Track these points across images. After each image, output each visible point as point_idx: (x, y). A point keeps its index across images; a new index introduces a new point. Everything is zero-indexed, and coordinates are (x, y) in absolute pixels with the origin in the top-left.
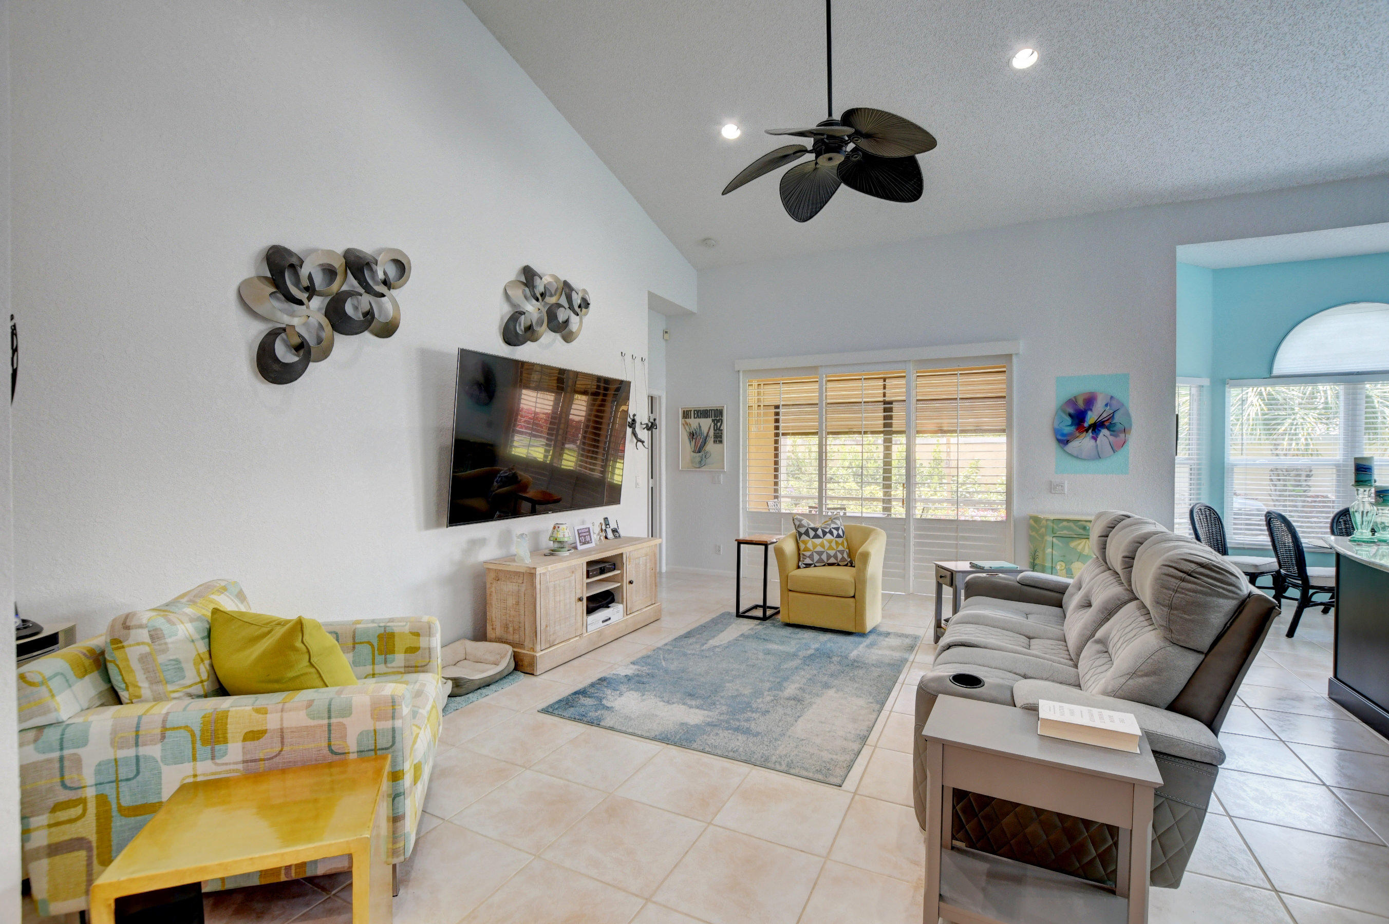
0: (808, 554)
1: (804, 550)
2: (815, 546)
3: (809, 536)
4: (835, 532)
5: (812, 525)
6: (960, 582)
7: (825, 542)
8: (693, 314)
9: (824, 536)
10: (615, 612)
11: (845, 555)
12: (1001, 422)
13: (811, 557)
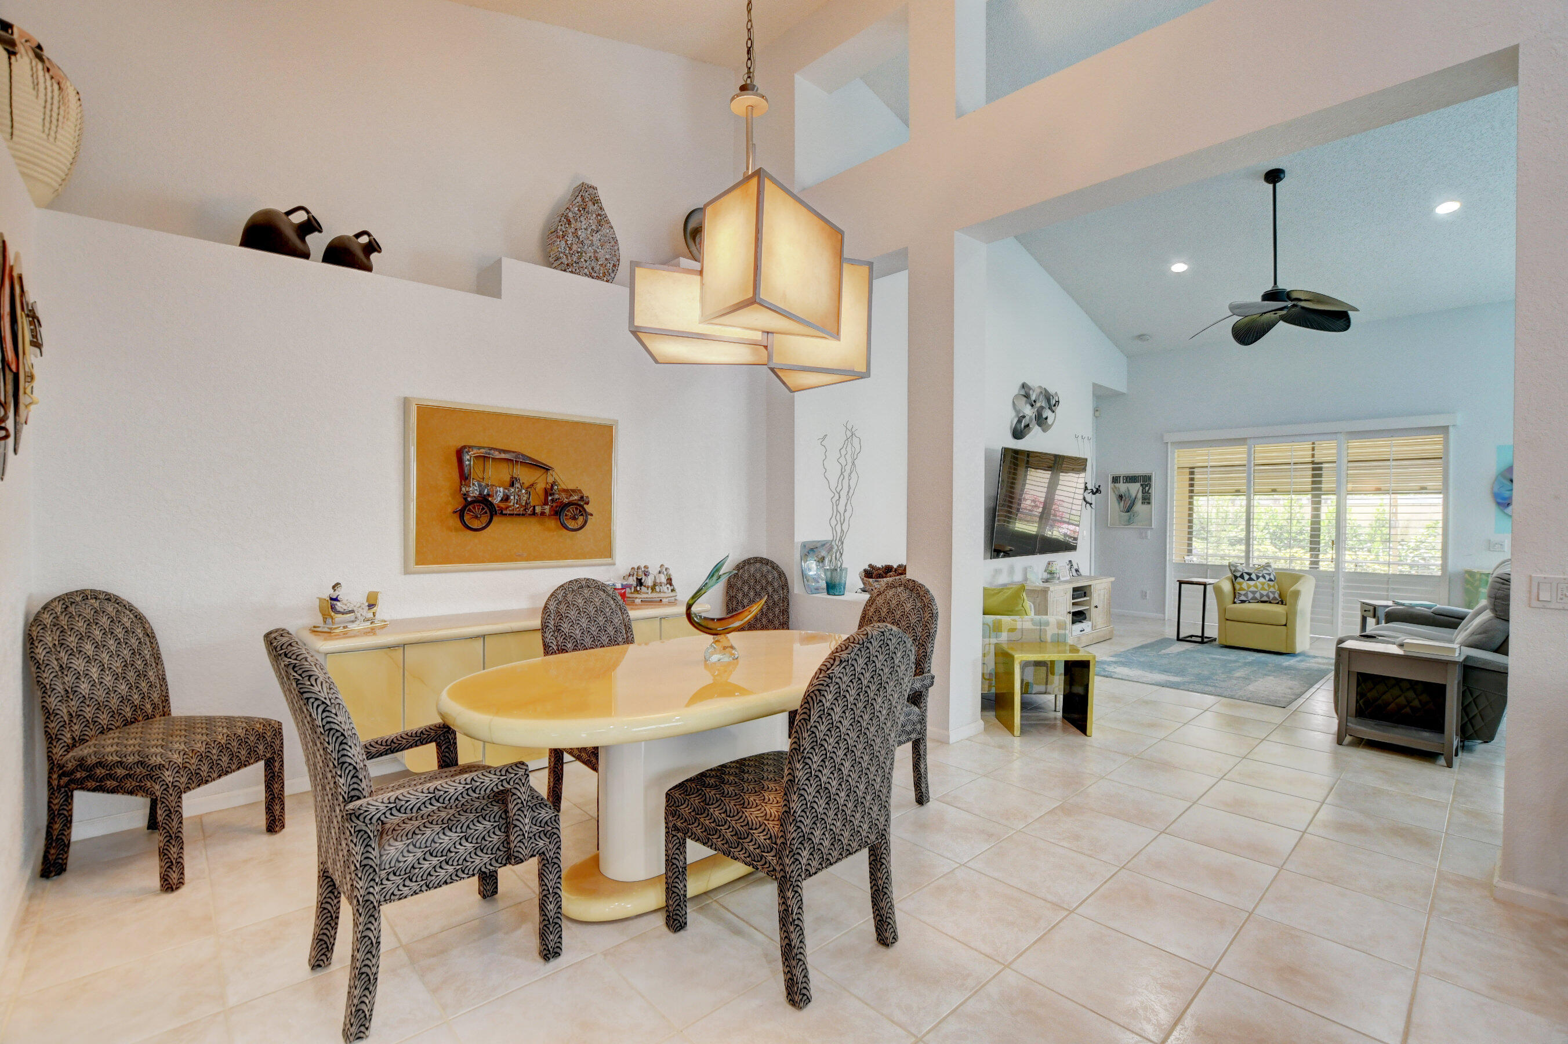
0: (1243, 592)
1: (1240, 590)
2: (1249, 586)
3: (1243, 578)
4: (1267, 577)
5: (1246, 571)
6: (1381, 613)
7: (1258, 584)
8: (1123, 394)
9: (1258, 579)
10: (1086, 625)
11: (1277, 595)
12: (1439, 484)
13: (1246, 595)
